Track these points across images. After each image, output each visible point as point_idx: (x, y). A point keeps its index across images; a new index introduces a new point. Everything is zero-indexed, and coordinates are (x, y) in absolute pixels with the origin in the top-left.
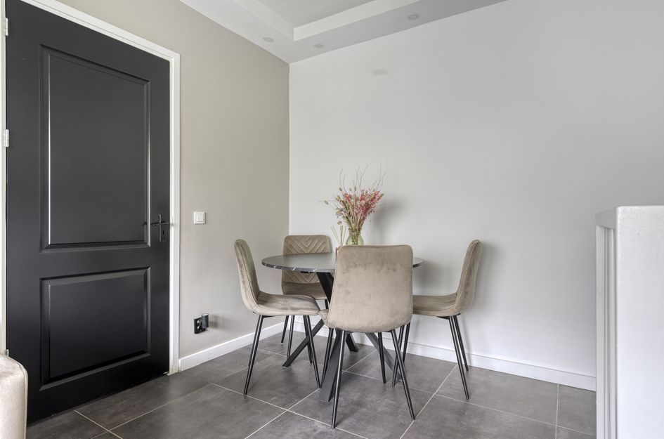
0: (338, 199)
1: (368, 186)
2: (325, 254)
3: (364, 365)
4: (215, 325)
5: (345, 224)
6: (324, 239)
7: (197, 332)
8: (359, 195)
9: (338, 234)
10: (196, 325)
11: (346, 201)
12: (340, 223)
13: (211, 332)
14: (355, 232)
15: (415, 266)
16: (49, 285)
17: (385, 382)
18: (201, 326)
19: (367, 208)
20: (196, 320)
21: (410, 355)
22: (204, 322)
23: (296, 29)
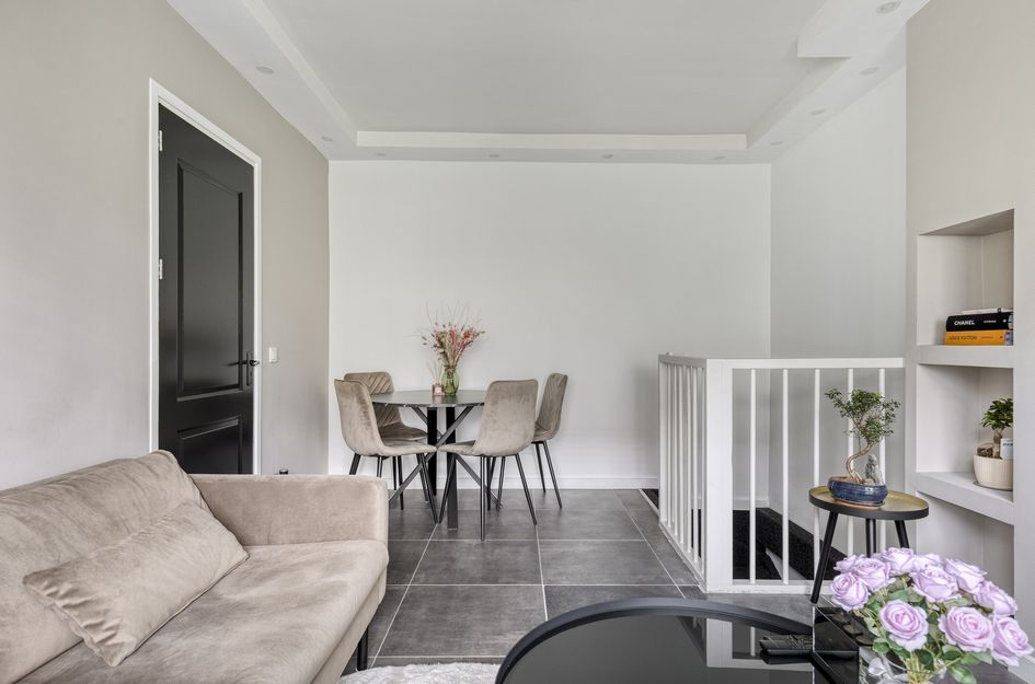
0: (430, 336)
8: (454, 332)
11: (440, 337)
14: (452, 368)
16: (182, 438)
19: (467, 344)
23: (359, 132)
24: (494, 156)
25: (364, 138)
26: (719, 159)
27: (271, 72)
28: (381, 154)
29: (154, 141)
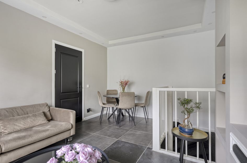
0: (120, 82)
1: (126, 79)
2: (116, 94)
3: (126, 119)
4: (91, 111)
5: (121, 87)
6: (116, 91)
7: (88, 112)
8: (124, 81)
9: (120, 90)
10: (87, 110)
11: (121, 82)
12: (120, 87)
13: (90, 112)
14: (124, 89)
15: (135, 96)
16: (62, 101)
17: (130, 121)
18: (89, 111)
19: (126, 84)
20: (87, 109)
21: (136, 117)
22: (89, 110)
23: (109, 41)
24: (136, 41)
25: (110, 42)
26: (195, 31)
27: (82, 34)
28: (115, 45)
29: (54, 50)
